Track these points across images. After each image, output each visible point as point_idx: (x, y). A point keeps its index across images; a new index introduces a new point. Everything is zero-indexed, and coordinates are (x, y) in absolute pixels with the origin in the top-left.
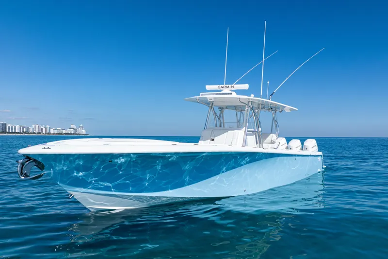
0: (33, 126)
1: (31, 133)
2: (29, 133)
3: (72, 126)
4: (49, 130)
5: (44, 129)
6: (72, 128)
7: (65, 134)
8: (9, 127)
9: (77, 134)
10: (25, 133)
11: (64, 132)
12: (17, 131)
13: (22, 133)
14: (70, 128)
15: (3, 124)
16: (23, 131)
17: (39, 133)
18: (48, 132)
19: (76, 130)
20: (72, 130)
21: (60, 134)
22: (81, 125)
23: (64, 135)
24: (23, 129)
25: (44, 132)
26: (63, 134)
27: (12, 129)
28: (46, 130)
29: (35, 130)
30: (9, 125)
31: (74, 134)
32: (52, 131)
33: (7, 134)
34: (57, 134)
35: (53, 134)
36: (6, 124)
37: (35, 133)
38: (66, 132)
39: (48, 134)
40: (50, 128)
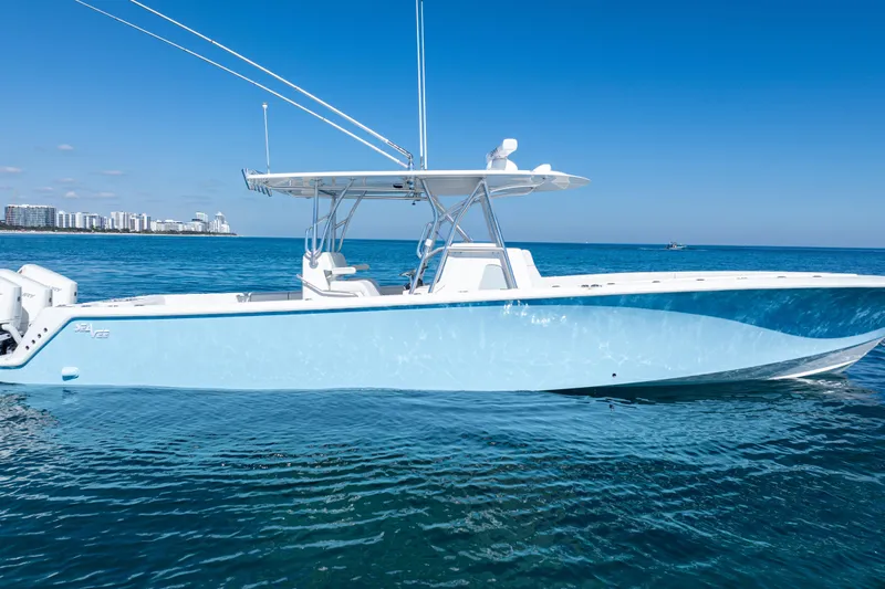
0: (113, 214)
1: (109, 231)
2: (104, 231)
3: (199, 215)
4: (149, 225)
5: (137, 222)
6: (198, 220)
7: (184, 232)
8: (61, 216)
9: (209, 233)
10: (96, 230)
11: (181, 229)
12: (78, 225)
13: (89, 231)
14: (194, 220)
15: (47, 211)
16: (92, 226)
17: (126, 230)
18: (145, 227)
19: (206, 224)
20: (197, 223)
21: (172, 232)
22: (220, 214)
23: (181, 235)
24: (91, 223)
25: (137, 228)
26: (178, 233)
27: (67, 223)
28: (142, 223)
29: (118, 224)
30: (61, 212)
31: (202, 233)
32: (154, 227)
33: (56, 233)
34: (164, 232)
35: (157, 232)
36: (53, 211)
37: (117, 231)
38: (186, 228)
39: (146, 231)
40: (149, 219)
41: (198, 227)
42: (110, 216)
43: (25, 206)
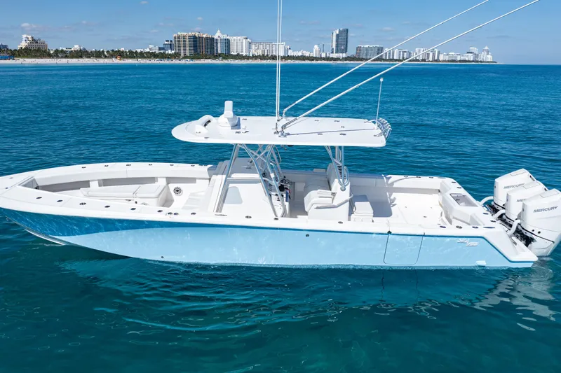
0: (417, 50)
1: (413, 61)
2: (410, 61)
3: (472, 49)
4: (438, 56)
5: (431, 54)
6: (471, 53)
7: (460, 61)
8: (386, 52)
9: (478, 62)
11: (459, 59)
12: (395, 58)
13: (401, 61)
14: (468, 53)
15: (378, 48)
16: (403, 57)
17: (424, 60)
18: (436, 58)
19: (477, 56)
20: (470, 55)
21: (453, 61)
22: (486, 48)
24: (403, 55)
25: (431, 59)
26: (457, 62)
27: (389, 56)
28: (434, 55)
29: (419, 56)
30: (386, 50)
31: (473, 61)
32: (441, 58)
33: (382, 62)
34: (449, 61)
35: (443, 61)
36: (382, 48)
37: (418, 60)
38: (462, 58)
39: (436, 61)
40: (439, 53)
41: (471, 57)
42: (415, 51)
43: (367, 46)
